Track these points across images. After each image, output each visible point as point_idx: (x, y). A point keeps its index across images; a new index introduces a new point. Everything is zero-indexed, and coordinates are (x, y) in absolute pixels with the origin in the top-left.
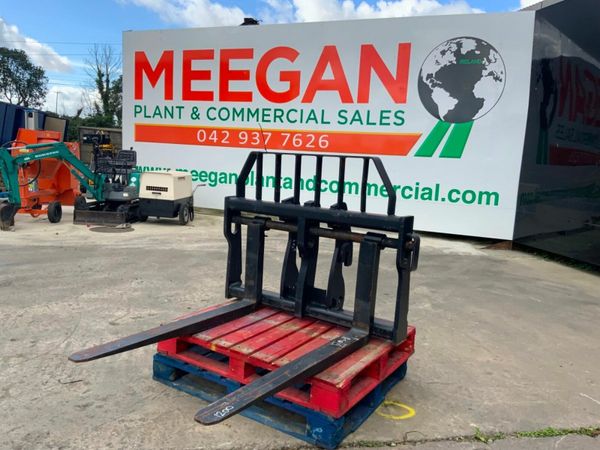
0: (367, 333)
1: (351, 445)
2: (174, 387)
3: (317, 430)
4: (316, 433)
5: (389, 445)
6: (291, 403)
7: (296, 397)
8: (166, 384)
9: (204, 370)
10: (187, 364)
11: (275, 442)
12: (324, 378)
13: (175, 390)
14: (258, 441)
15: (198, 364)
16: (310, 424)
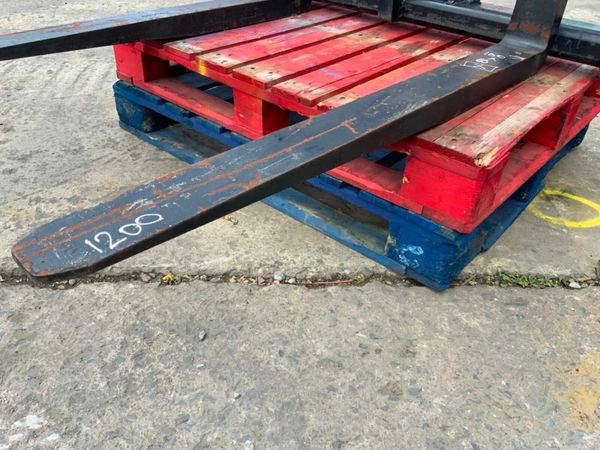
0: (542, 47)
1: (482, 280)
2: (150, 142)
3: (411, 249)
4: (408, 254)
5: (564, 284)
6: (358, 190)
7: (370, 179)
8: (139, 137)
9: (193, 115)
10: (163, 101)
11: (320, 261)
12: (443, 142)
13: (153, 148)
14: (287, 256)
15: (183, 102)
16: (396, 235)
